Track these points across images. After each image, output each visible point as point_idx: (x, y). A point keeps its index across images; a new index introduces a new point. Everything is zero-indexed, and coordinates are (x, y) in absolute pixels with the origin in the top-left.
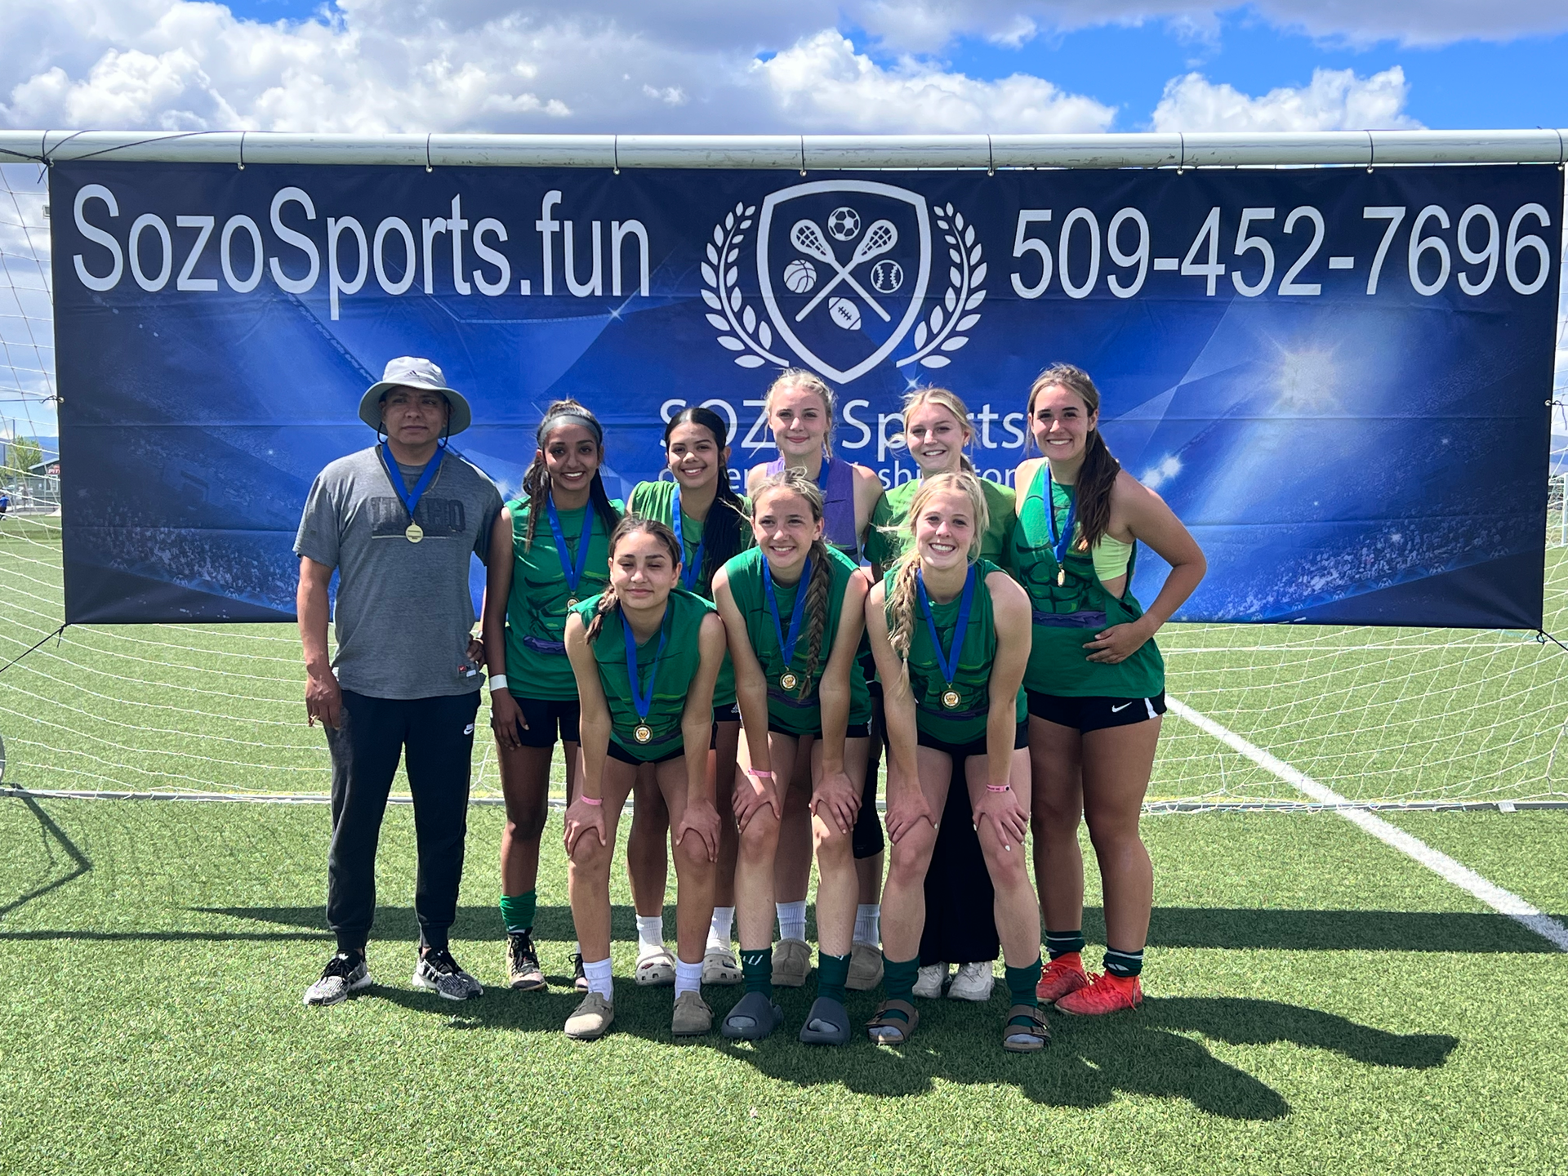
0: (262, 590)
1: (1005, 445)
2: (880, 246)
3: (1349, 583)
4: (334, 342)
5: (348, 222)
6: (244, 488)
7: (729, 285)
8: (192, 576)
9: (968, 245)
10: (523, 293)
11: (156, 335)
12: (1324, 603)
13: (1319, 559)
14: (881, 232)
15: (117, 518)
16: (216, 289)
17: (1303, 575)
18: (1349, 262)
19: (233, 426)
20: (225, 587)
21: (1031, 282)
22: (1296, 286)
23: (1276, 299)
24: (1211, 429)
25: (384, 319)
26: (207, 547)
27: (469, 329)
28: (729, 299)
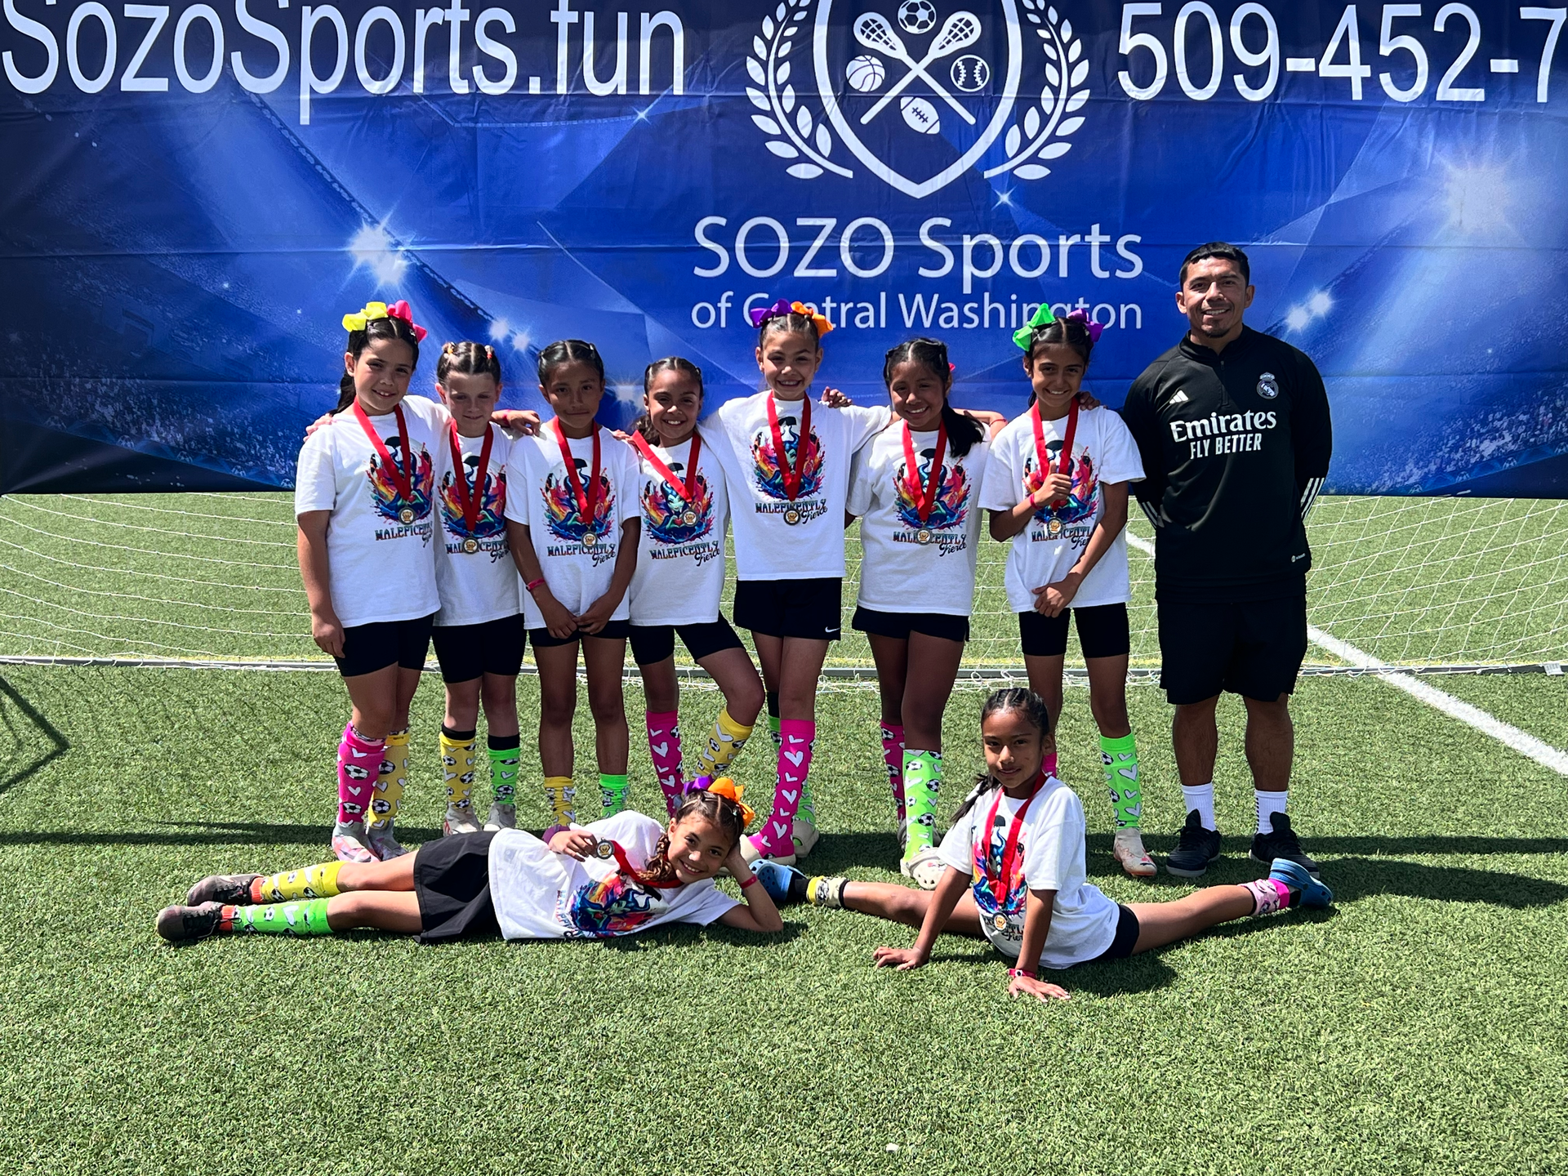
0: (219, 453)
1: (1119, 273)
2: (961, 39)
3: (1523, 447)
4: (302, 151)
5: (328, 10)
6: (196, 330)
7: (779, 82)
8: (139, 436)
9: (1065, 40)
10: (531, 92)
11: (94, 144)
12: (1494, 472)
13: (1491, 419)
14: (961, 25)
15: (54, 366)
16: (167, 89)
17: (1471, 439)
18: (1512, 67)
19: (182, 255)
20: (176, 449)
21: (1143, 81)
22: (1456, 90)
23: (1433, 105)
24: (1366, 259)
25: (363, 124)
26: (155, 402)
27: (464, 134)
28: (780, 98)
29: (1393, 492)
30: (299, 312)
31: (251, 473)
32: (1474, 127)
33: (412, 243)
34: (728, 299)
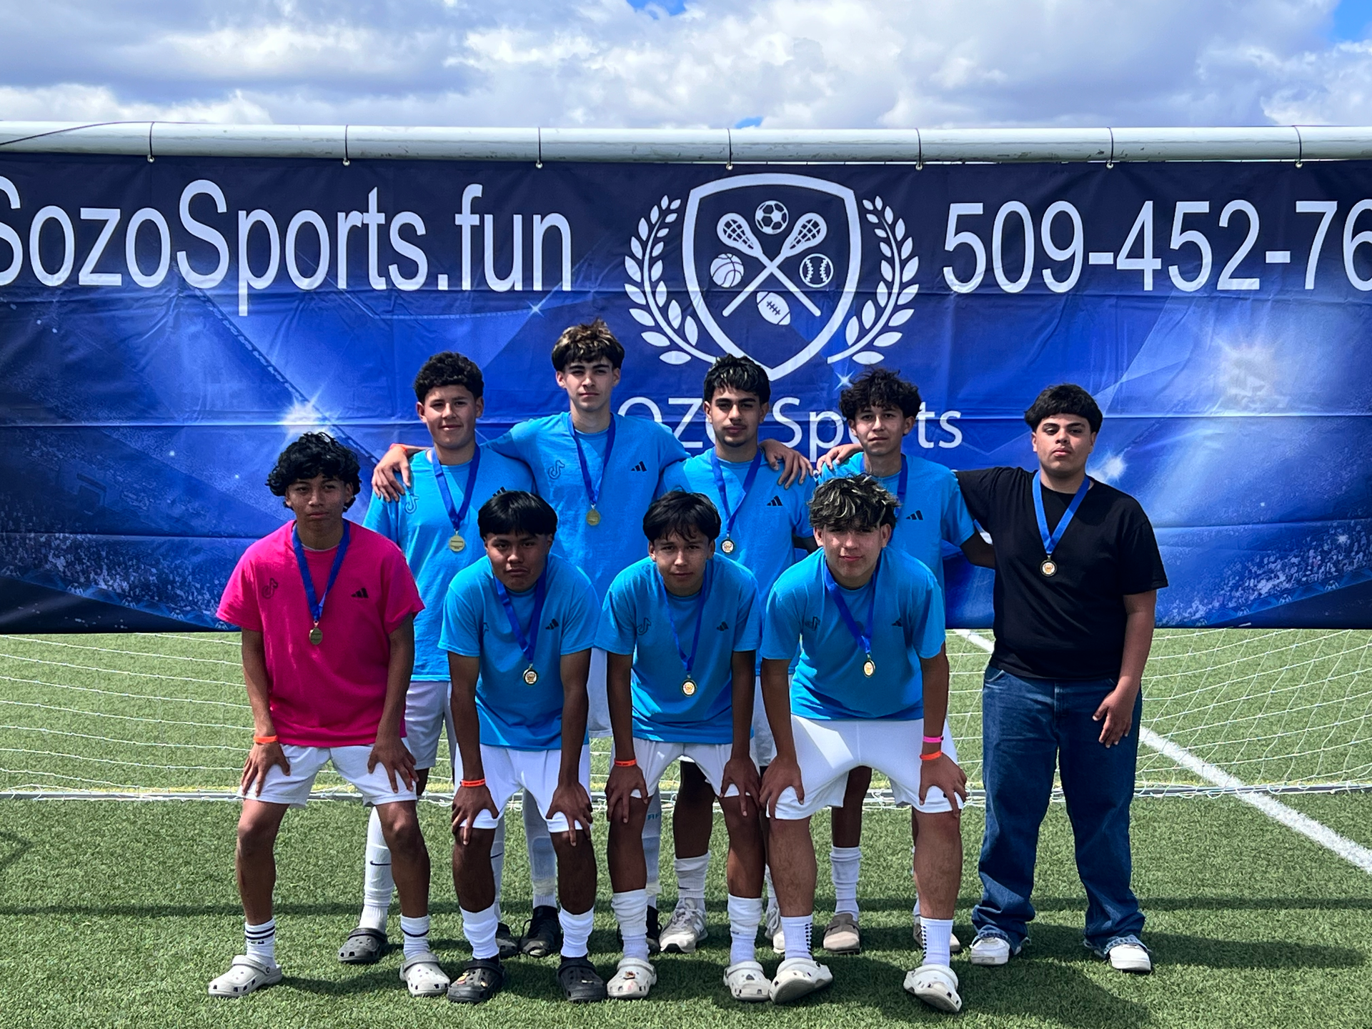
0: (161, 599)
1: (942, 444)
2: (809, 239)
3: (1296, 586)
4: (241, 338)
5: (261, 215)
6: (144, 492)
7: (653, 280)
8: (87, 584)
9: (899, 238)
10: (440, 288)
11: (55, 331)
12: (1270, 607)
13: (1266, 561)
14: (809, 226)
15: (11, 522)
16: (120, 284)
17: (1250, 579)
18: (1285, 257)
19: (133, 427)
20: (123, 596)
21: (965, 276)
22: (1235, 280)
23: (1215, 294)
24: (1154, 428)
25: (295, 314)
26: (104, 554)
27: (382, 325)
28: (654, 293)
29: (1182, 625)
30: (237, 476)
31: (189, 616)
32: (1248, 313)
33: (338, 419)
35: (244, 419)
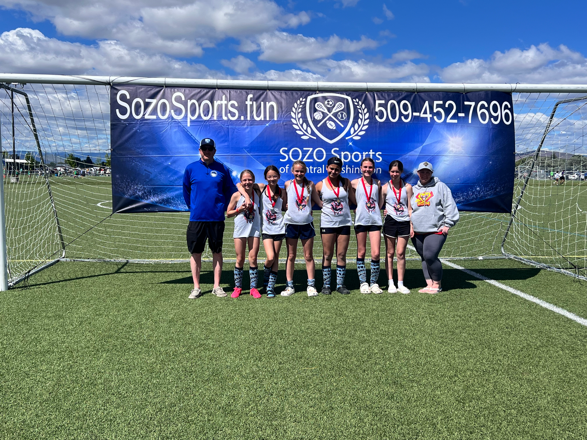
0: (167, 203)
2: (340, 108)
3: (465, 200)
4: (188, 132)
5: (194, 101)
6: (162, 174)
8: (147, 199)
9: (363, 108)
10: (242, 119)
11: (138, 131)
14: (339, 105)
16: (156, 118)
18: (463, 115)
19: (159, 156)
20: (157, 202)
21: (381, 117)
22: (451, 120)
23: (446, 123)
24: (432, 158)
25: (202, 126)
26: (152, 191)
27: (226, 129)
28: (299, 121)
32: (455, 129)
34: (288, 166)
35: (189, 154)
